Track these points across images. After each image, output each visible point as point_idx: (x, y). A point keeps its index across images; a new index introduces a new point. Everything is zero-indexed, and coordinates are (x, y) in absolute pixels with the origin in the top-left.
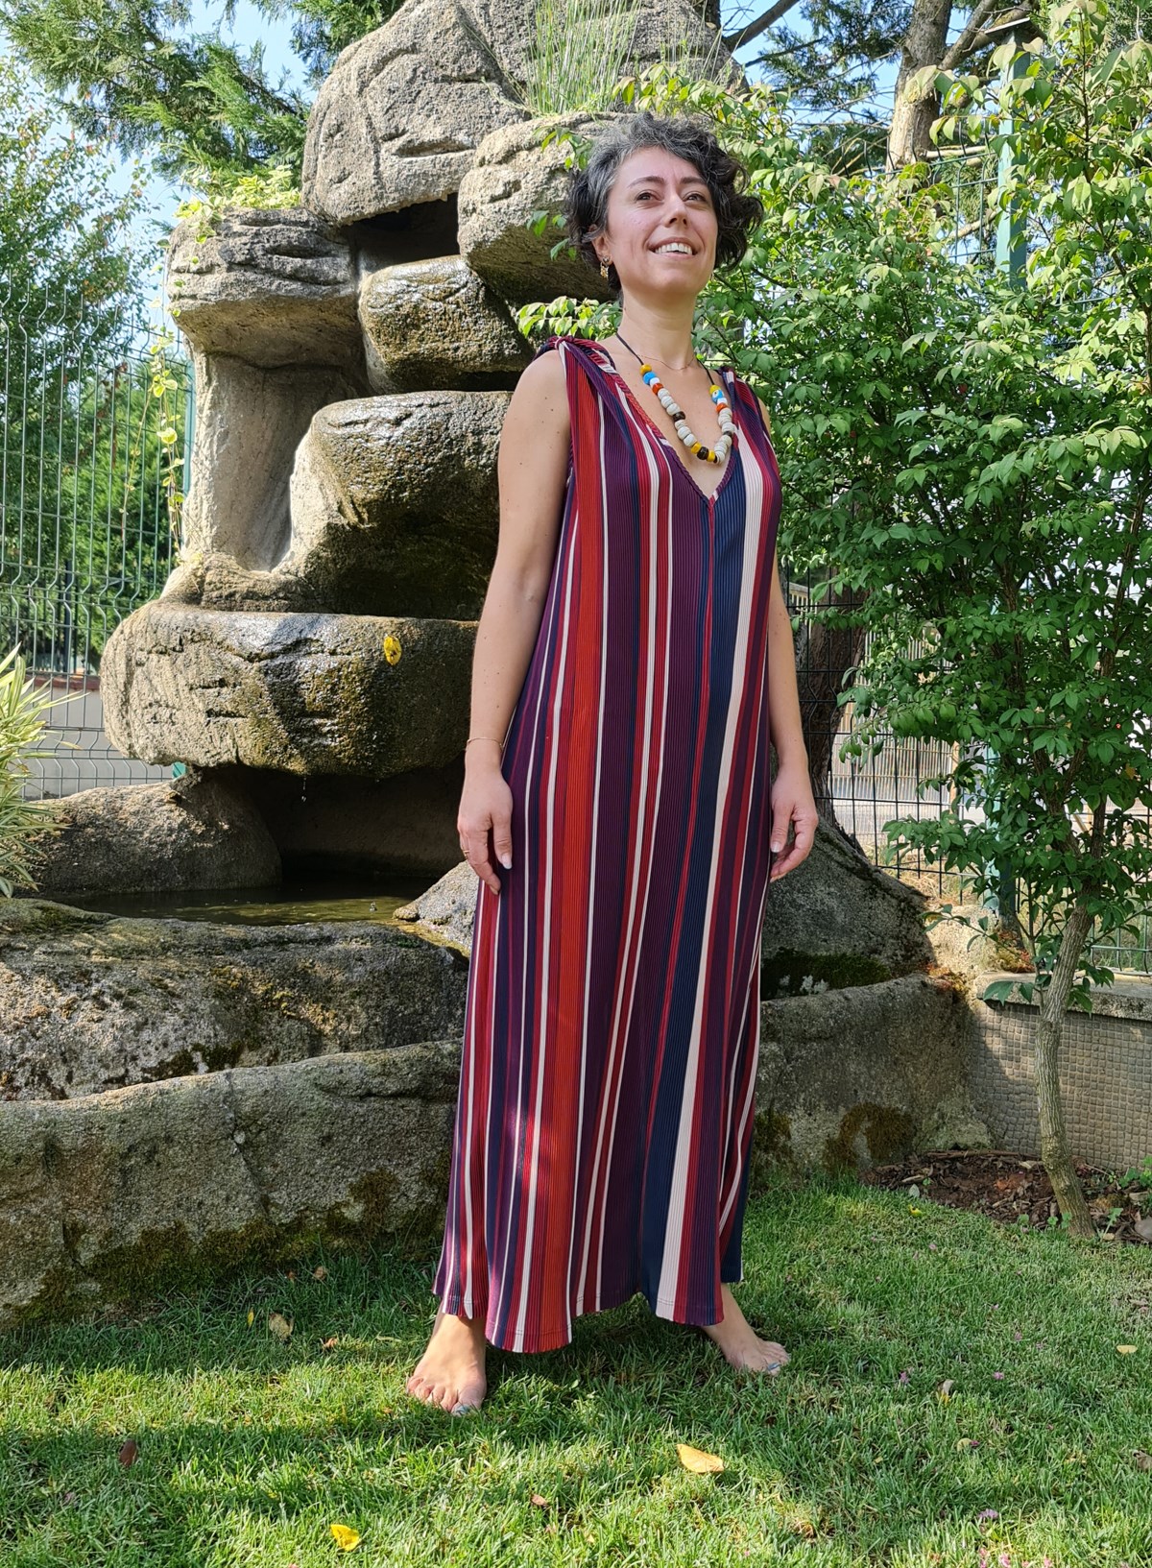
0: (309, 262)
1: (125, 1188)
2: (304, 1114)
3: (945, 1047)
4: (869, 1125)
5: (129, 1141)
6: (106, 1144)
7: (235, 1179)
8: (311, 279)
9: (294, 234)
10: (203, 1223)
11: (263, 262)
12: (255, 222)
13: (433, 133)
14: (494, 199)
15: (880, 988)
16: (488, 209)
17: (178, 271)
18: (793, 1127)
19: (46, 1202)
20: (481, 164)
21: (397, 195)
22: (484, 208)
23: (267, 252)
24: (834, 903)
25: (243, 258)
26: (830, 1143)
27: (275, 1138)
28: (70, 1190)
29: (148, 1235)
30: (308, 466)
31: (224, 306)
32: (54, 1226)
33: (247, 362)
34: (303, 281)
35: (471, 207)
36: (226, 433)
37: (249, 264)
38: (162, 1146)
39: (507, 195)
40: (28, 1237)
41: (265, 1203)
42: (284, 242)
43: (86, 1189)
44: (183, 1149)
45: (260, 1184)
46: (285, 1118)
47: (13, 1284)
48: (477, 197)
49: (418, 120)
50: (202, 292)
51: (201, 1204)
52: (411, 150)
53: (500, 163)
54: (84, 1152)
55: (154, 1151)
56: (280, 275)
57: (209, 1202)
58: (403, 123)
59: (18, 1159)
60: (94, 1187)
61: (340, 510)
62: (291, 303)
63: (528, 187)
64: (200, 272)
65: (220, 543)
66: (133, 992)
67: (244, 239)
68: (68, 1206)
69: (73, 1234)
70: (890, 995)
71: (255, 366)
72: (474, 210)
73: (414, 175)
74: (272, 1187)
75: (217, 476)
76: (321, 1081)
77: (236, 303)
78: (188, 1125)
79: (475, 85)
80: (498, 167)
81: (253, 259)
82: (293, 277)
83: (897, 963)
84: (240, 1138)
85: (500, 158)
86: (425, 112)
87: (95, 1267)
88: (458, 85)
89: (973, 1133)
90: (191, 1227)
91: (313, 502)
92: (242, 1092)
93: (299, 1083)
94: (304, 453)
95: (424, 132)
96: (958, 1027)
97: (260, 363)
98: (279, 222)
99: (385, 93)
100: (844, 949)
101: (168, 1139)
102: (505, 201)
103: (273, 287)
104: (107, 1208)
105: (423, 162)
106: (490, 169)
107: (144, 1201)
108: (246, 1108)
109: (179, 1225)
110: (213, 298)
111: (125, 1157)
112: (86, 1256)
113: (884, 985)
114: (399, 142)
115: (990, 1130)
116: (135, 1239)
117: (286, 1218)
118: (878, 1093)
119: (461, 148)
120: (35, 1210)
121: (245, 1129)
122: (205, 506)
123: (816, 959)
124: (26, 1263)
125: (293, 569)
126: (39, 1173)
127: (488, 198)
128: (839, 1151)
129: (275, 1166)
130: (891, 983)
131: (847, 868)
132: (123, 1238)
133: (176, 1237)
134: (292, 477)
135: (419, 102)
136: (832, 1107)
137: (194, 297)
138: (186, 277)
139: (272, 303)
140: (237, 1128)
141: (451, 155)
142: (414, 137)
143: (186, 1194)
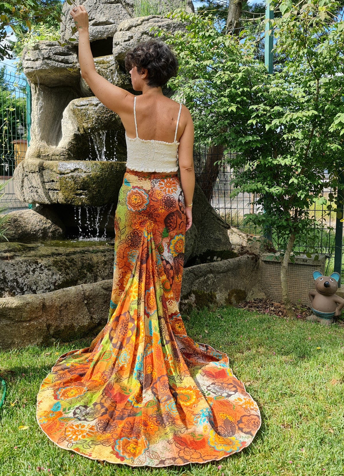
0: (66, 57)
1: (60, 315)
2: (100, 295)
3: (253, 274)
4: (235, 294)
5: (61, 303)
6: (56, 304)
7: (85, 312)
8: (67, 62)
9: (61, 49)
10: (78, 323)
11: (53, 57)
12: (49, 45)
13: (103, 19)
14: (125, 41)
15: (237, 259)
16: (124, 44)
17: (27, 60)
18: (217, 296)
19: (43, 319)
20: (121, 30)
21: (92, 37)
22: (122, 43)
23: (54, 54)
24: (221, 236)
25: (47, 56)
26: (226, 299)
27: (93, 302)
28: (48, 316)
29: (66, 327)
30: (67, 117)
31: (41, 71)
32: (45, 325)
33: (46, 86)
34: (65, 63)
35: (118, 43)
36: (42, 107)
37: (49, 58)
38: (69, 304)
39: (129, 40)
40: (39, 327)
41: (92, 318)
42: (58, 51)
43: (51, 315)
44: (73, 305)
45: (90, 313)
46: (96, 296)
47: (36, 339)
48: (120, 40)
49: (98, 15)
50: (35, 67)
51: (77, 318)
52: (95, 24)
53: (126, 30)
54: (51, 306)
55: (67, 306)
56: (58, 61)
57: (79, 318)
58: (93, 16)
59: (37, 308)
60: (54, 315)
61: (78, 130)
62: (62, 69)
63: (135, 38)
64: (34, 60)
65: (42, 139)
66: (49, 266)
67: (47, 51)
68: (48, 320)
69: (49, 326)
70: (239, 261)
71: (48, 87)
72: (119, 44)
73: (97, 32)
74: (93, 314)
75: (40, 120)
76: (104, 287)
77: (45, 70)
78: (74, 299)
79: (114, 4)
80: (126, 32)
81: (50, 56)
82: (62, 61)
83: (239, 252)
84: (86, 302)
85: (126, 29)
86: (100, 13)
87: (54, 334)
88: (109, 5)
89: (261, 295)
90: (75, 324)
91: (70, 127)
92: (86, 290)
93: (99, 287)
94: (66, 113)
95: (100, 19)
96: (257, 268)
97: (50, 86)
98: (56, 45)
99: (88, 7)
100: (224, 249)
101: (70, 303)
102: (129, 42)
103: (56, 65)
104: (56, 320)
105: (100, 28)
106: (124, 32)
107: (65, 318)
108: (87, 294)
109: (72, 324)
110: (38, 68)
111: (60, 307)
112: (52, 332)
113: (238, 258)
114: (92, 22)
115: (266, 294)
116: (63, 328)
117: (97, 321)
118: (237, 286)
119: (111, 24)
120: (40, 321)
121: (87, 300)
122: (37, 129)
123: (217, 252)
124: (39, 334)
125: (64, 147)
126: (41, 311)
127: (123, 41)
128: (228, 301)
129: (94, 309)
130: (240, 257)
131: (225, 227)
132: (60, 327)
133: (72, 327)
134: (62, 120)
135: (98, 10)
136: (226, 289)
137: (32, 68)
138: (29, 62)
139: (56, 69)
140: (85, 299)
141: (108, 26)
142: (97, 20)
143: (74, 316)
